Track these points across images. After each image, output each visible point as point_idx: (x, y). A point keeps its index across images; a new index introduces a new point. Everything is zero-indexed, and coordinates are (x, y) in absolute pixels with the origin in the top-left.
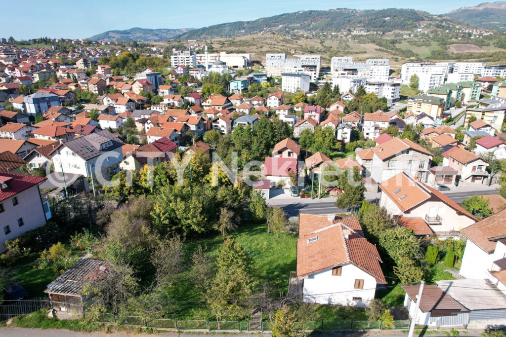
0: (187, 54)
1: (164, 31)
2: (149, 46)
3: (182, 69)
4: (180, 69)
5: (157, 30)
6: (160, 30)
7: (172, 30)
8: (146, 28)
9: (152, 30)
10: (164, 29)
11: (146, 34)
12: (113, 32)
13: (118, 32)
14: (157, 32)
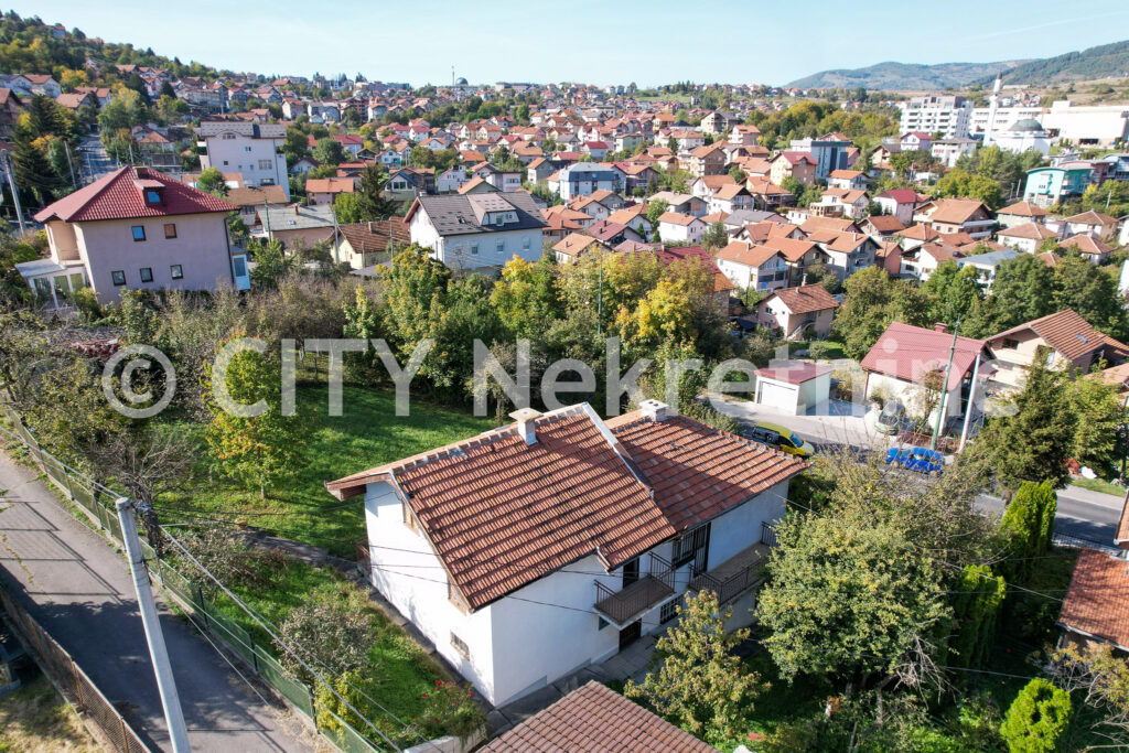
0: (947, 104)
1: (955, 69)
2: (893, 99)
3: (918, 141)
4: (914, 140)
5: (937, 67)
6: (947, 65)
7: (978, 65)
8: (911, 62)
9: (926, 67)
10: (957, 65)
11: (907, 77)
12: (833, 72)
13: (843, 73)
14: (937, 73)
